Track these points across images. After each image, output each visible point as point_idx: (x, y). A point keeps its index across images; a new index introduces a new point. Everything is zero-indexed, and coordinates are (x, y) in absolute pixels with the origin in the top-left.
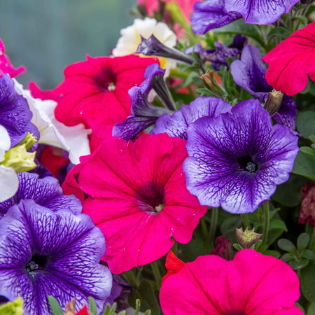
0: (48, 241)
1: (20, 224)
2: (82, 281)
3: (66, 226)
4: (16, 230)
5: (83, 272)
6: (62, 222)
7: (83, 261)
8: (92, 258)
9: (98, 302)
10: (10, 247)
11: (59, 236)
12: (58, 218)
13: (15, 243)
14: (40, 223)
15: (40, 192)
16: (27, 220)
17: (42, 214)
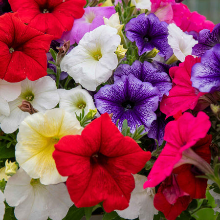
0: (133, 94)
1: (123, 84)
2: (143, 117)
3: (144, 90)
4: (119, 85)
5: (145, 113)
6: (143, 88)
7: (146, 108)
8: (151, 107)
9: (146, 129)
10: (112, 92)
11: (140, 94)
12: (142, 86)
13: (115, 91)
14: (132, 86)
15: (153, 77)
16: (127, 83)
17: (135, 82)
